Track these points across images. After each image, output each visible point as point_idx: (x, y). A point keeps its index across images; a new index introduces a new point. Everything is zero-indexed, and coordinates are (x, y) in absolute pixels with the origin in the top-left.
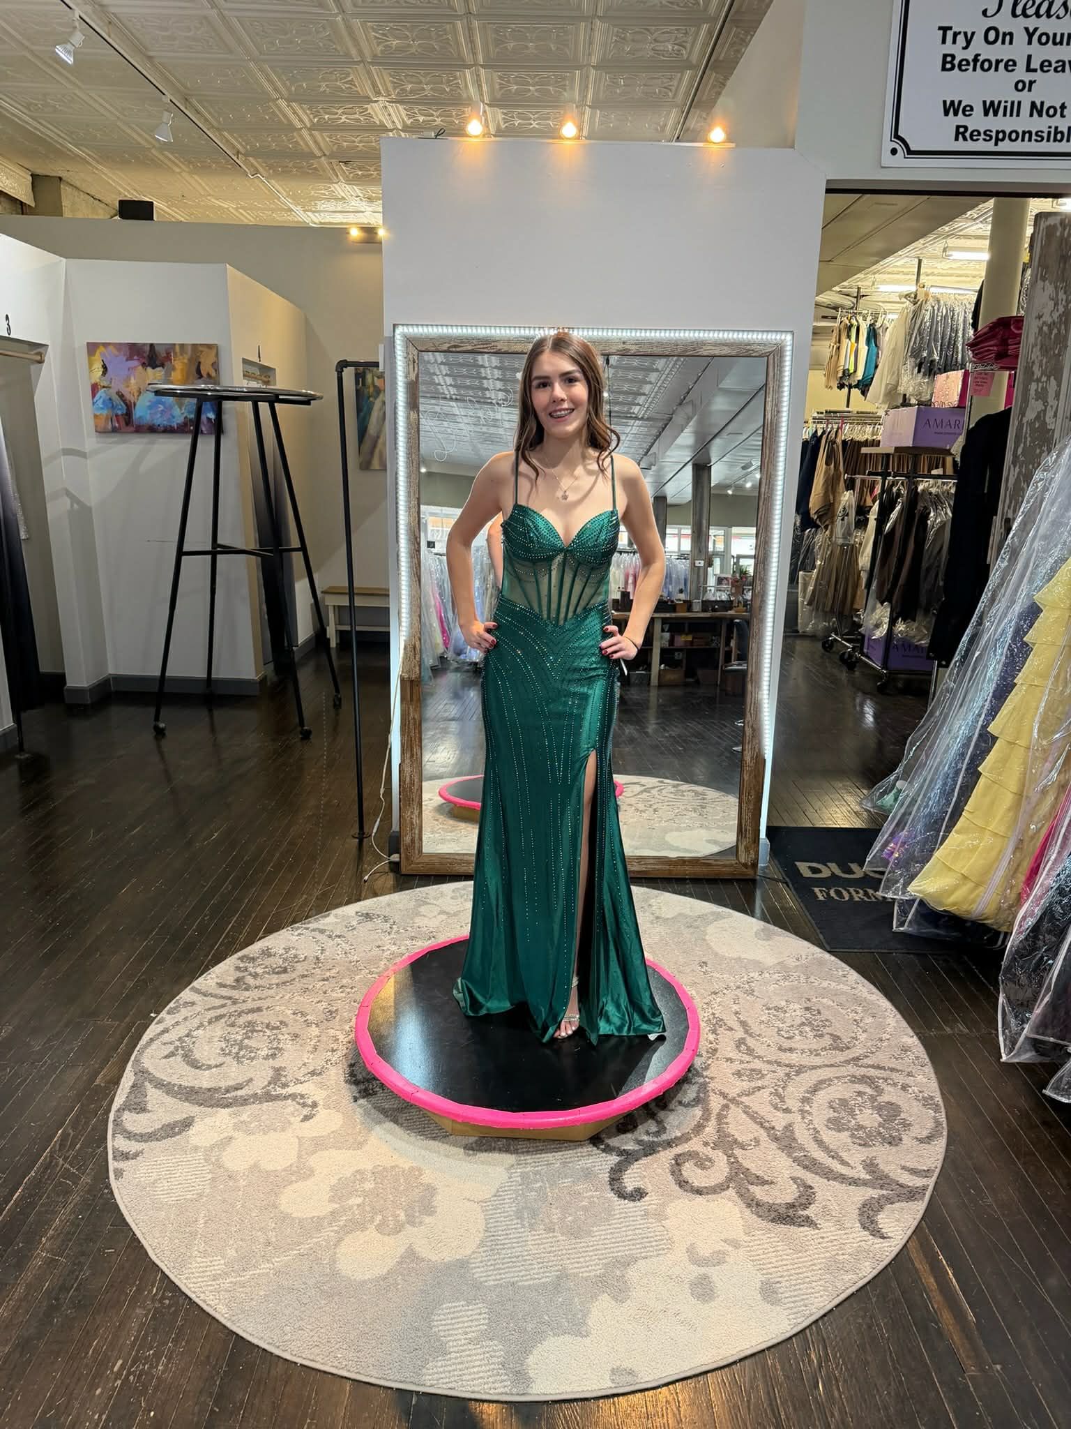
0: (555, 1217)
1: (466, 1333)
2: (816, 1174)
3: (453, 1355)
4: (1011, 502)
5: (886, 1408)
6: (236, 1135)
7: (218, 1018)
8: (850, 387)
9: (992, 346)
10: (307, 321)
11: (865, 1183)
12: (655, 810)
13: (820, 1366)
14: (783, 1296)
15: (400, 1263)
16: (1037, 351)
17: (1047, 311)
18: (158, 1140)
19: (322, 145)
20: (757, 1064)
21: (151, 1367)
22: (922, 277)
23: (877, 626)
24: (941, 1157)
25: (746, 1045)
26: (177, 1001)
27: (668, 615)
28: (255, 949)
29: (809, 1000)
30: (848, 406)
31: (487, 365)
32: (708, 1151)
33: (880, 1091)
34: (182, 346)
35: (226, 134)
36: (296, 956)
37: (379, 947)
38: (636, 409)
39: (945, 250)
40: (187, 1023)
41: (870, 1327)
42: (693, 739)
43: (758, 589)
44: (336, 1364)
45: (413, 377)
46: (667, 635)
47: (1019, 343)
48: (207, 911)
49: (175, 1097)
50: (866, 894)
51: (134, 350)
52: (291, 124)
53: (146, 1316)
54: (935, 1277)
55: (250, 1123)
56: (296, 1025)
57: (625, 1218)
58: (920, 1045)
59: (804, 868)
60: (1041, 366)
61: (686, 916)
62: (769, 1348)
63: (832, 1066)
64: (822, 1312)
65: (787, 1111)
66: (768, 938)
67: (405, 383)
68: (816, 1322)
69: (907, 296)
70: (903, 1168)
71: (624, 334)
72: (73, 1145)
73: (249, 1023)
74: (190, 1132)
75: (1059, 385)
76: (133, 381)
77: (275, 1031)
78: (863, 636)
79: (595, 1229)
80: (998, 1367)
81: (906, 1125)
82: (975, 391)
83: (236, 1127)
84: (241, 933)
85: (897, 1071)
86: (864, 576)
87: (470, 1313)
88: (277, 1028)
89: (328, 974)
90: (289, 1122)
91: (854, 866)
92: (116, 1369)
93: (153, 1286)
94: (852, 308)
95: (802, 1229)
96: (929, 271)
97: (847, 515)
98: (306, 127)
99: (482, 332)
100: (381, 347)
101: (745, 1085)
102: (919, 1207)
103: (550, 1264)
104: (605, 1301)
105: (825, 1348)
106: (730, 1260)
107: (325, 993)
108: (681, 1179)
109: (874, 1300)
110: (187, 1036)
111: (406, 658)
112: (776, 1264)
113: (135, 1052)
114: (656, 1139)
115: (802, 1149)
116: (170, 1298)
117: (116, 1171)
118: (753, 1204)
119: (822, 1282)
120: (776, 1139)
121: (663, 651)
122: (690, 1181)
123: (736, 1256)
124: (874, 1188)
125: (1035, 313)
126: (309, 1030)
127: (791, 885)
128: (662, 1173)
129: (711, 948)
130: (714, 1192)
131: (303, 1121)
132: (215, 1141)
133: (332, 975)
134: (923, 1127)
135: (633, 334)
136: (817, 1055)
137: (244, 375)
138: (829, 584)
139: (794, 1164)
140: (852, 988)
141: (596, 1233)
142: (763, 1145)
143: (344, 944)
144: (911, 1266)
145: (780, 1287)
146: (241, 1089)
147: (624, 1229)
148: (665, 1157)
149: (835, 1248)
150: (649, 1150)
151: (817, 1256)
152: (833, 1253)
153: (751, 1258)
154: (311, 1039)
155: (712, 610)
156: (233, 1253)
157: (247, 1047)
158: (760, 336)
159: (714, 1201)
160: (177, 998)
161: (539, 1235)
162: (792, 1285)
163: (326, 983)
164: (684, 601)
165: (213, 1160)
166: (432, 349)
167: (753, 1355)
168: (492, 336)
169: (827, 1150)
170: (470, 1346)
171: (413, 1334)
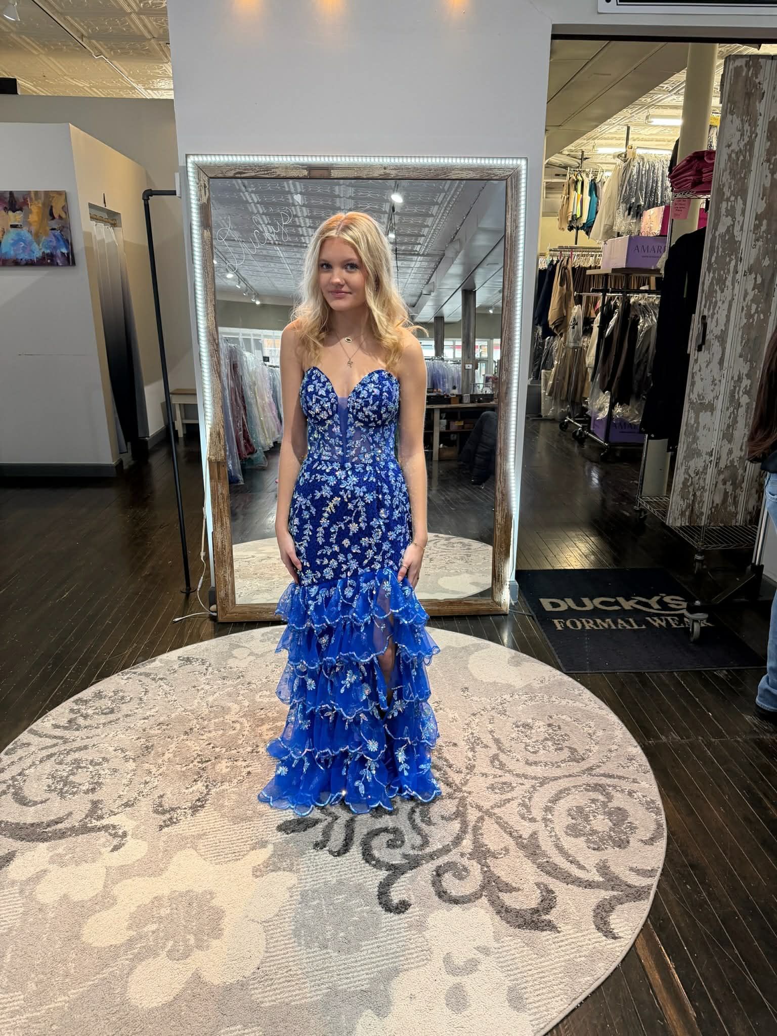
0: (329, 933)
2: (557, 878)
4: (706, 301)
6: (51, 867)
7: (50, 756)
8: (578, 229)
9: (689, 176)
10: (148, 177)
11: (599, 886)
12: (431, 560)
14: (528, 1001)
15: (185, 989)
16: (727, 175)
17: (735, 140)
19: (150, 28)
20: (508, 778)
22: (630, 143)
23: (600, 410)
24: (662, 857)
25: (498, 760)
26: (16, 743)
27: (444, 406)
28: (86, 694)
29: (551, 717)
30: (576, 244)
31: (300, 214)
32: (465, 861)
33: (610, 797)
34: (36, 193)
35: (69, 18)
36: (123, 698)
37: (194, 687)
38: (418, 248)
39: (647, 117)
40: (22, 762)
41: (604, 1027)
42: (463, 501)
45: (205, 200)
46: (444, 422)
47: (712, 171)
48: (51, 661)
49: (1, 834)
50: (595, 623)
52: (122, 9)
54: (661, 974)
55: (65, 855)
56: (116, 760)
57: (391, 930)
58: (643, 754)
59: (546, 603)
60: (730, 188)
61: (453, 648)
63: (570, 776)
64: (562, 1016)
65: (533, 820)
66: (518, 664)
67: (198, 205)
68: (558, 1024)
69: (619, 156)
70: (631, 869)
71: (385, 161)
73: (75, 760)
74: (10, 867)
75: (745, 204)
77: (97, 767)
78: (590, 418)
79: (363, 944)
81: (633, 828)
82: (676, 215)
83: (52, 861)
84: (78, 679)
85: (625, 778)
86: (590, 371)
88: (100, 764)
89: (148, 713)
90: (100, 853)
91: (586, 600)
94: (578, 167)
95: (545, 933)
96: (636, 137)
97: (577, 324)
98: (135, 12)
99: (262, 160)
100: (177, 175)
101: (496, 798)
102: (645, 906)
103: (322, 980)
104: (368, 1016)
106: (482, 967)
107: (144, 730)
108: (441, 890)
109: (607, 1000)
110: (20, 775)
111: (212, 444)
112: (522, 970)
114: (420, 853)
115: (544, 855)
118: (503, 911)
119: (561, 986)
120: (523, 847)
121: (442, 434)
122: (449, 891)
123: (486, 963)
124: (607, 890)
125: (725, 144)
126: (127, 764)
127: (535, 619)
128: (425, 884)
129: (471, 675)
130: (470, 901)
131: (112, 851)
132: (30, 874)
133: (152, 714)
134: (647, 829)
135: (392, 160)
136: (559, 766)
137: (91, 217)
138: (564, 378)
139: (538, 870)
140: (586, 705)
141: (364, 948)
142: (512, 853)
143: (165, 686)
144: (639, 963)
145: (525, 993)
146: (61, 822)
147: (389, 942)
148: (427, 869)
149: (573, 951)
150: (414, 863)
151: (557, 960)
152: (572, 956)
153: (500, 965)
154: (128, 773)
155: (479, 401)
156: (35, 988)
157: (72, 782)
158: (499, 162)
159: (469, 909)
160: (16, 740)
161: (313, 953)
162: (537, 990)
163: (146, 721)
164: (457, 395)
165: (27, 894)
166: (220, 175)
168: (272, 164)
169: (566, 855)
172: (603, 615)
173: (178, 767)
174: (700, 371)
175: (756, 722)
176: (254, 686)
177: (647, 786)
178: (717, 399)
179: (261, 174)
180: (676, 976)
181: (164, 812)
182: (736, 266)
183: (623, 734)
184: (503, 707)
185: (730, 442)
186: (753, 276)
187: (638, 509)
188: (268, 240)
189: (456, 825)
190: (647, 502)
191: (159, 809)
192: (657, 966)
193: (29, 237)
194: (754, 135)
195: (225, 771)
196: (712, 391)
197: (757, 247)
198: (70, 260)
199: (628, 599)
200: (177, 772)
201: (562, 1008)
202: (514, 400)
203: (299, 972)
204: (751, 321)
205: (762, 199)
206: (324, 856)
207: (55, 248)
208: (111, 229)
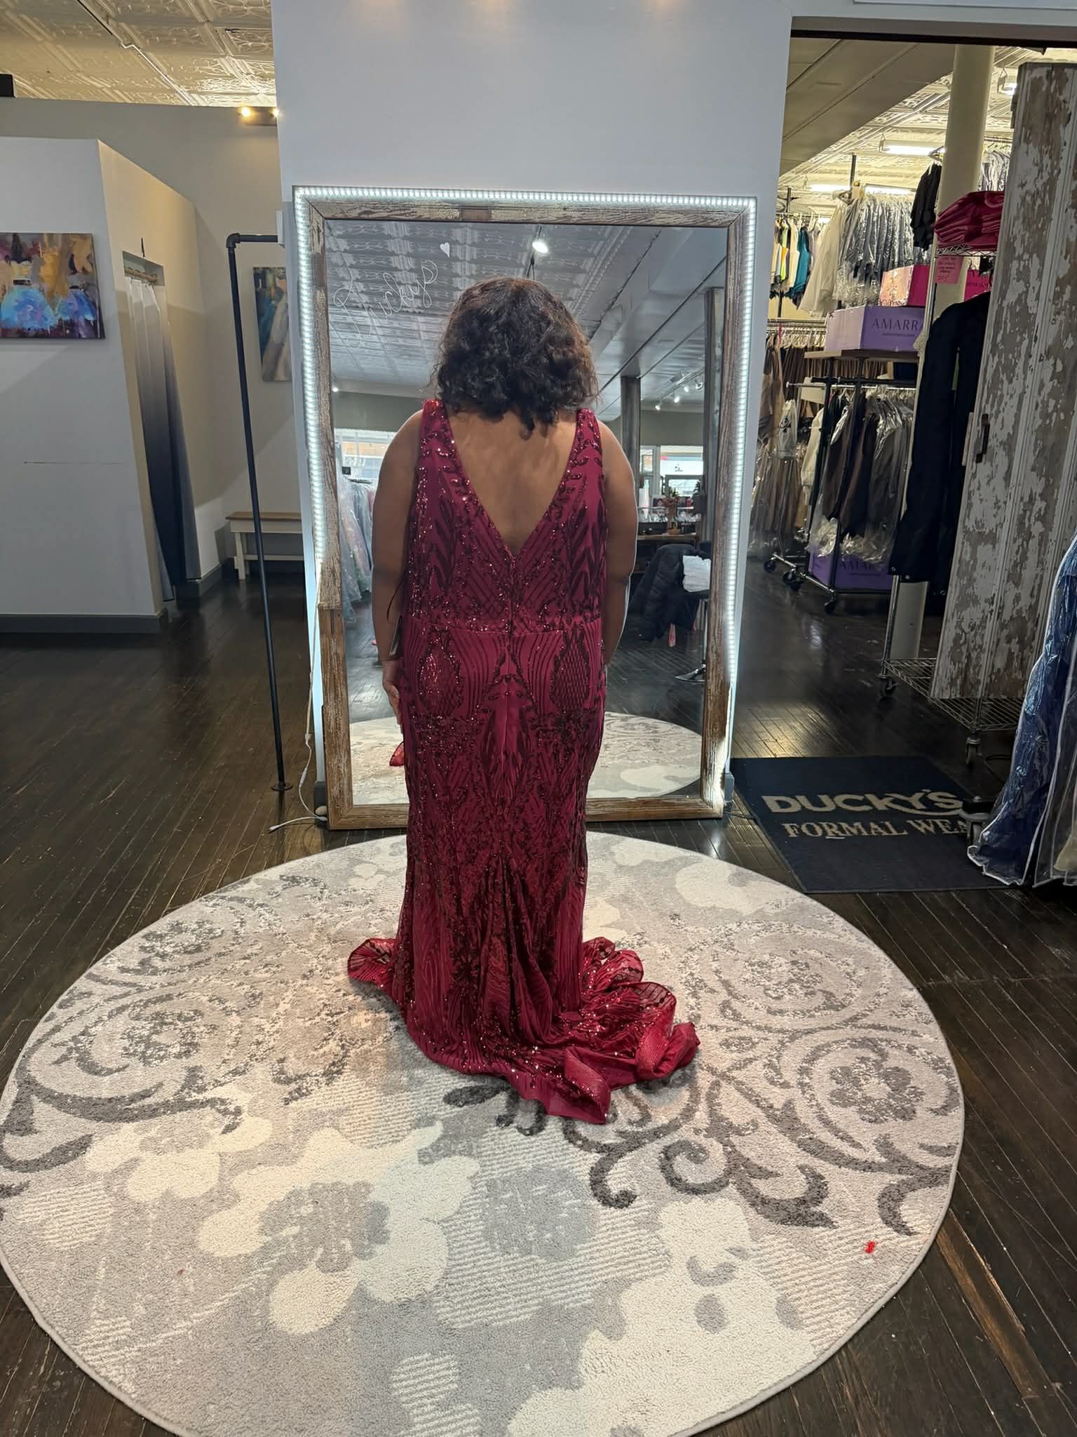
0: (531, 1234)
1: (433, 1396)
2: (826, 1159)
3: (419, 1427)
4: (988, 397)
6: (143, 1155)
7: (121, 1009)
8: (782, 295)
9: (963, 226)
10: (197, 215)
11: (881, 1168)
13: (857, 1403)
14: (804, 1316)
15: (347, 1309)
16: (1019, 224)
17: (1030, 179)
18: (46, 1168)
19: (204, 8)
20: (746, 1031)
22: (857, 178)
23: (823, 543)
24: (960, 1131)
25: (731, 1009)
26: (71, 992)
28: (160, 926)
29: (794, 952)
30: (779, 316)
32: (701, 1139)
33: (884, 1056)
34: (51, 236)
36: (211, 931)
37: (308, 915)
39: (882, 144)
40: (83, 1018)
41: (907, 1348)
42: (636, 669)
43: (721, 495)
45: (318, 249)
48: (104, 882)
49: (67, 1112)
50: (840, 829)
53: (31, 1405)
54: (973, 1279)
55: (161, 1139)
56: (213, 1014)
57: (613, 1229)
58: (921, 999)
59: (771, 802)
60: (1023, 242)
61: (652, 863)
62: (794, 1385)
64: (851, 1333)
65: (785, 1085)
66: (742, 883)
67: (308, 256)
68: (845, 1345)
69: (841, 196)
70: (922, 1146)
71: (565, 198)
73: (158, 1014)
74: (87, 1156)
75: (1042, 264)
77: (188, 1023)
78: (808, 554)
79: (578, 1247)
80: (1058, 1385)
81: (918, 1094)
82: (940, 278)
83: (143, 1146)
84: (145, 906)
85: (900, 1030)
86: (807, 493)
87: (437, 1367)
88: (191, 1019)
89: (249, 951)
90: (208, 1135)
91: (824, 798)
93: (40, 1364)
94: (782, 211)
95: (816, 1229)
96: (862, 170)
97: (790, 426)
99: (398, 195)
100: (279, 216)
101: (735, 1057)
102: (945, 1192)
103: (529, 1296)
104: (596, 1338)
105: (859, 1377)
106: (739, 1274)
107: (246, 973)
108: (673, 1176)
109: (908, 1310)
110: (83, 1034)
111: (324, 583)
112: (794, 1276)
113: (20, 1058)
114: (640, 1130)
115: (806, 1130)
116: (62, 1378)
118: (759, 1202)
119: (847, 1295)
120: (775, 1120)
122: (684, 1179)
123: (745, 1269)
124: (892, 1173)
125: (1017, 182)
126: (229, 1019)
127: (759, 822)
128: (651, 1170)
129: (681, 897)
130: (713, 1190)
131: (224, 1133)
132: (117, 1165)
133: (254, 952)
134: (937, 1095)
135: (575, 198)
136: (811, 1016)
137: (126, 272)
138: (769, 501)
139: (799, 1150)
140: (840, 936)
141: (580, 1252)
142: (762, 1128)
143: (267, 915)
144: (944, 1266)
145: (800, 1305)
146: (149, 1096)
147: (612, 1244)
148: (653, 1149)
149: (856, 1251)
150: (634, 1142)
151: (837, 1262)
152: (856, 1257)
153: (763, 1270)
154: (232, 1031)
156: (144, 1311)
157: (156, 1044)
158: (719, 202)
159: (713, 1200)
160: (71, 988)
161: (513, 1259)
162: (812, 1302)
163: (247, 961)
165: (116, 1190)
166: (340, 216)
167: (779, 1394)
168: (410, 201)
169: (836, 1131)
170: (438, 1414)
171: (367, 1404)
172: (850, 817)
173: (300, 1022)
174: (979, 489)
175: (1066, 956)
176: (389, 913)
177: (932, 1040)
178: (1002, 527)
179: (396, 214)
180: (993, 1280)
181: (289, 1081)
182: (1029, 347)
183: (893, 972)
184: (729, 940)
185: (1017, 585)
186: (1052, 361)
187: (884, 677)
190: (898, 668)
191: (282, 1078)
192: (967, 1268)
193: (41, 298)
194: (1056, 172)
195: (364, 1025)
196: (995, 516)
197: (1058, 322)
198: (97, 331)
199: (881, 798)
200: (299, 1029)
201: (850, 1323)
203: (499, 1284)
204: (1048, 422)
205: (1066, 258)
206: (511, 1135)
207: (76, 313)
208: (150, 288)
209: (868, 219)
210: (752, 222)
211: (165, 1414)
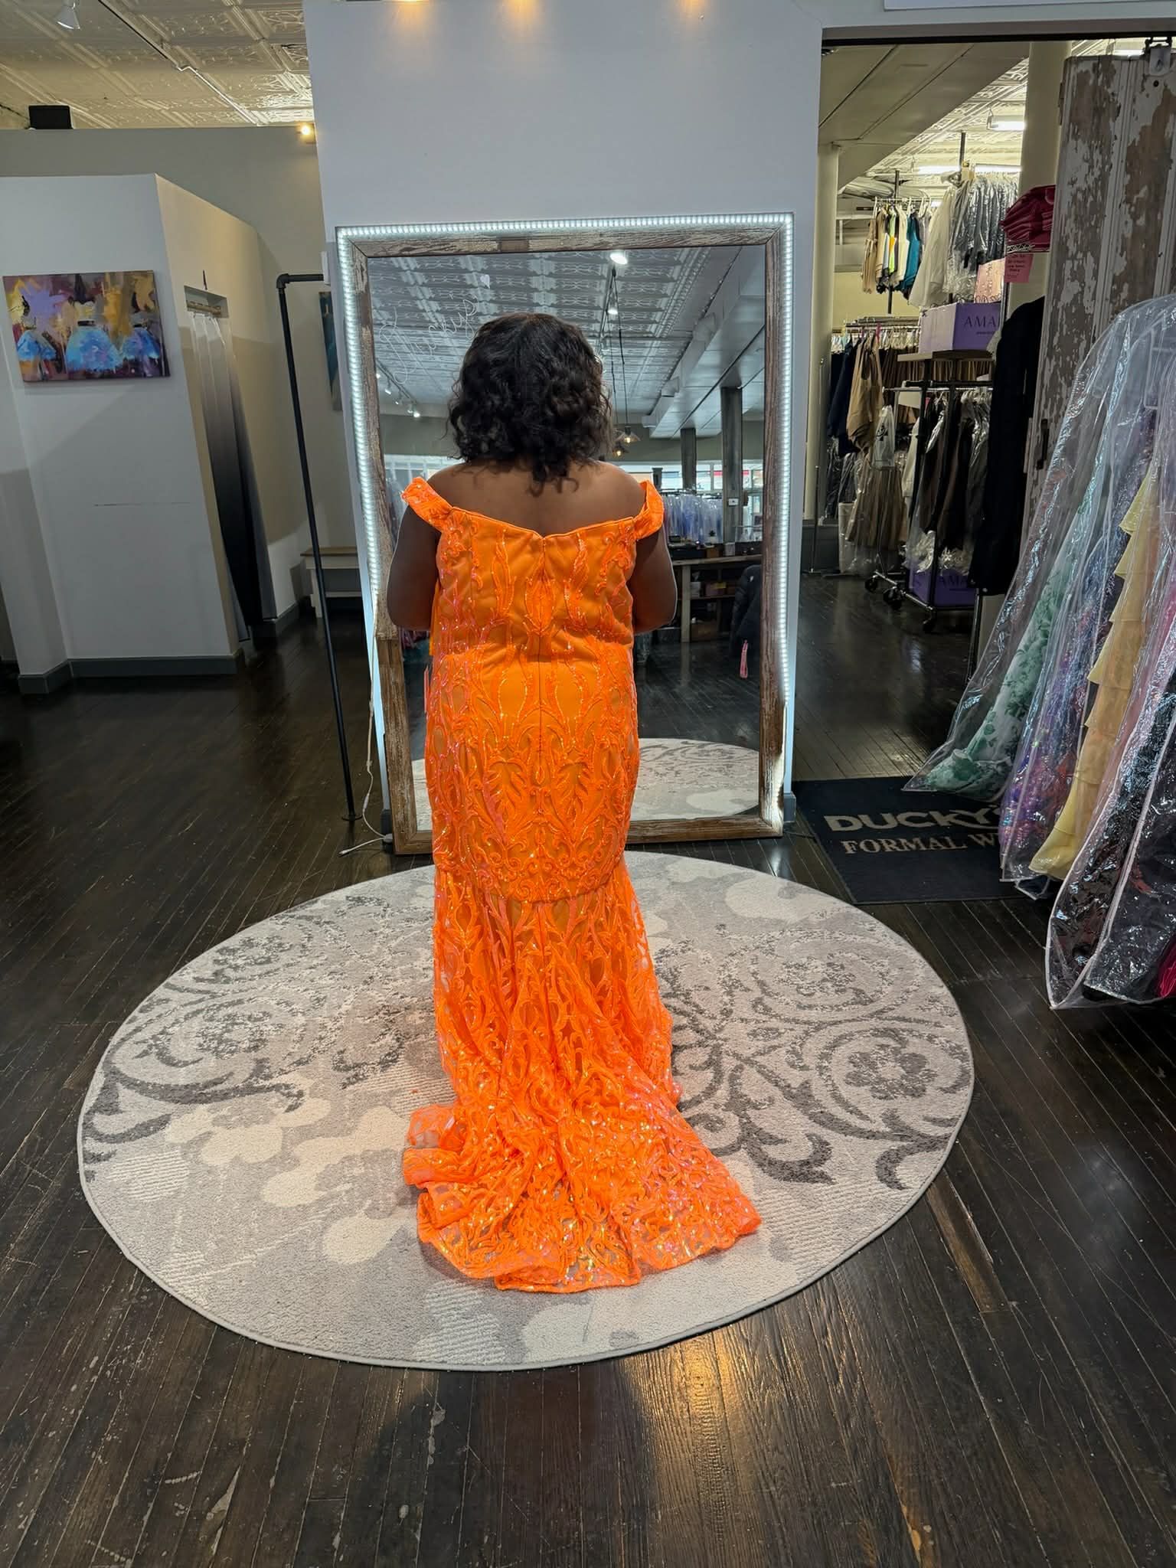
1: (460, 1309)
2: (833, 1129)
3: (445, 1330)
4: (1047, 400)
5: (895, 1350)
6: (215, 1129)
7: (198, 1012)
8: (892, 289)
9: (1026, 222)
10: (259, 242)
11: (884, 1136)
12: (677, 773)
13: (829, 1314)
14: (794, 1251)
15: (389, 1246)
16: (1071, 223)
17: (1080, 175)
18: (130, 1139)
19: (258, 25)
20: (774, 1023)
21: (129, 1361)
22: (966, 155)
23: (923, 558)
24: (966, 1106)
25: (763, 1005)
26: (151, 998)
27: (697, 562)
28: (233, 942)
29: (832, 956)
30: (890, 312)
32: (720, 1113)
33: (903, 1042)
34: (113, 275)
35: (143, 17)
36: (280, 945)
37: (371, 931)
38: (652, 328)
39: (989, 120)
40: (162, 1020)
41: (882, 1275)
42: (725, 696)
44: (323, 1346)
45: (362, 288)
46: (697, 584)
47: (1052, 216)
48: (182, 904)
49: (148, 1096)
50: (899, 845)
51: (58, 283)
53: (123, 1312)
54: (953, 1222)
55: (231, 1116)
56: (280, 1015)
58: (950, 995)
59: (833, 822)
60: (1076, 241)
61: (706, 880)
62: (777, 1303)
63: (854, 1020)
64: (834, 1265)
65: (803, 1068)
66: (791, 896)
67: (353, 295)
68: (828, 1273)
69: (950, 178)
70: (926, 1119)
71: (601, 224)
72: (41, 1151)
73: (229, 1016)
74: (166, 1131)
75: (1097, 261)
76: (60, 320)
77: (257, 1023)
78: (908, 571)
80: (1014, 1303)
81: (931, 1076)
82: (1011, 277)
83: (215, 1122)
84: (221, 924)
85: (924, 1021)
86: (908, 502)
88: (260, 1019)
89: (315, 962)
90: (272, 1113)
91: (888, 817)
92: (91, 1366)
93: (130, 1283)
94: (890, 196)
95: (815, 1185)
96: (976, 147)
97: (887, 434)
99: (436, 230)
100: (324, 256)
101: (761, 1044)
102: (941, 1156)
105: (835, 1297)
107: (312, 981)
109: (889, 1248)
110: (161, 1033)
112: (789, 1221)
113: (106, 1053)
115: (818, 1104)
116: (147, 1294)
117: (86, 1173)
118: (766, 1164)
119: (835, 1235)
120: (790, 1096)
121: (693, 602)
124: (894, 1140)
125: (1068, 179)
126: (296, 1019)
127: (818, 841)
129: (730, 910)
130: (725, 1154)
131: (287, 1111)
132: (193, 1137)
133: (320, 962)
134: (949, 1076)
135: (611, 224)
136: (839, 1010)
137: (188, 306)
138: (871, 514)
139: (809, 1121)
140: (880, 941)
142: (777, 1103)
143: (333, 930)
144: (928, 1212)
145: (791, 1243)
146: (221, 1083)
151: (830, 1210)
154: (297, 1029)
155: (750, 553)
156: (214, 1246)
157: (227, 1040)
158: (754, 221)
160: (150, 996)
162: (804, 1240)
163: (313, 970)
164: (716, 545)
165: (191, 1156)
166: (382, 253)
167: (761, 1310)
168: (450, 235)
169: (845, 1105)
170: (463, 1321)
171: (404, 1313)
172: (911, 834)
173: (360, 1020)
177: (953, 1030)
179: (436, 249)
180: (973, 1224)
181: (348, 1069)
183: (926, 972)
184: (770, 946)
188: (430, 322)
189: (709, 1074)
191: (341, 1066)
192: (950, 1214)
193: (105, 338)
194: (1107, 167)
195: (418, 1022)
198: (162, 369)
199: (944, 813)
200: (360, 1026)
201: (833, 1257)
202: (784, 543)
205: (1121, 255)
207: (141, 352)
208: (214, 321)
209: (979, 202)
210: (789, 238)
211: (231, 1320)
